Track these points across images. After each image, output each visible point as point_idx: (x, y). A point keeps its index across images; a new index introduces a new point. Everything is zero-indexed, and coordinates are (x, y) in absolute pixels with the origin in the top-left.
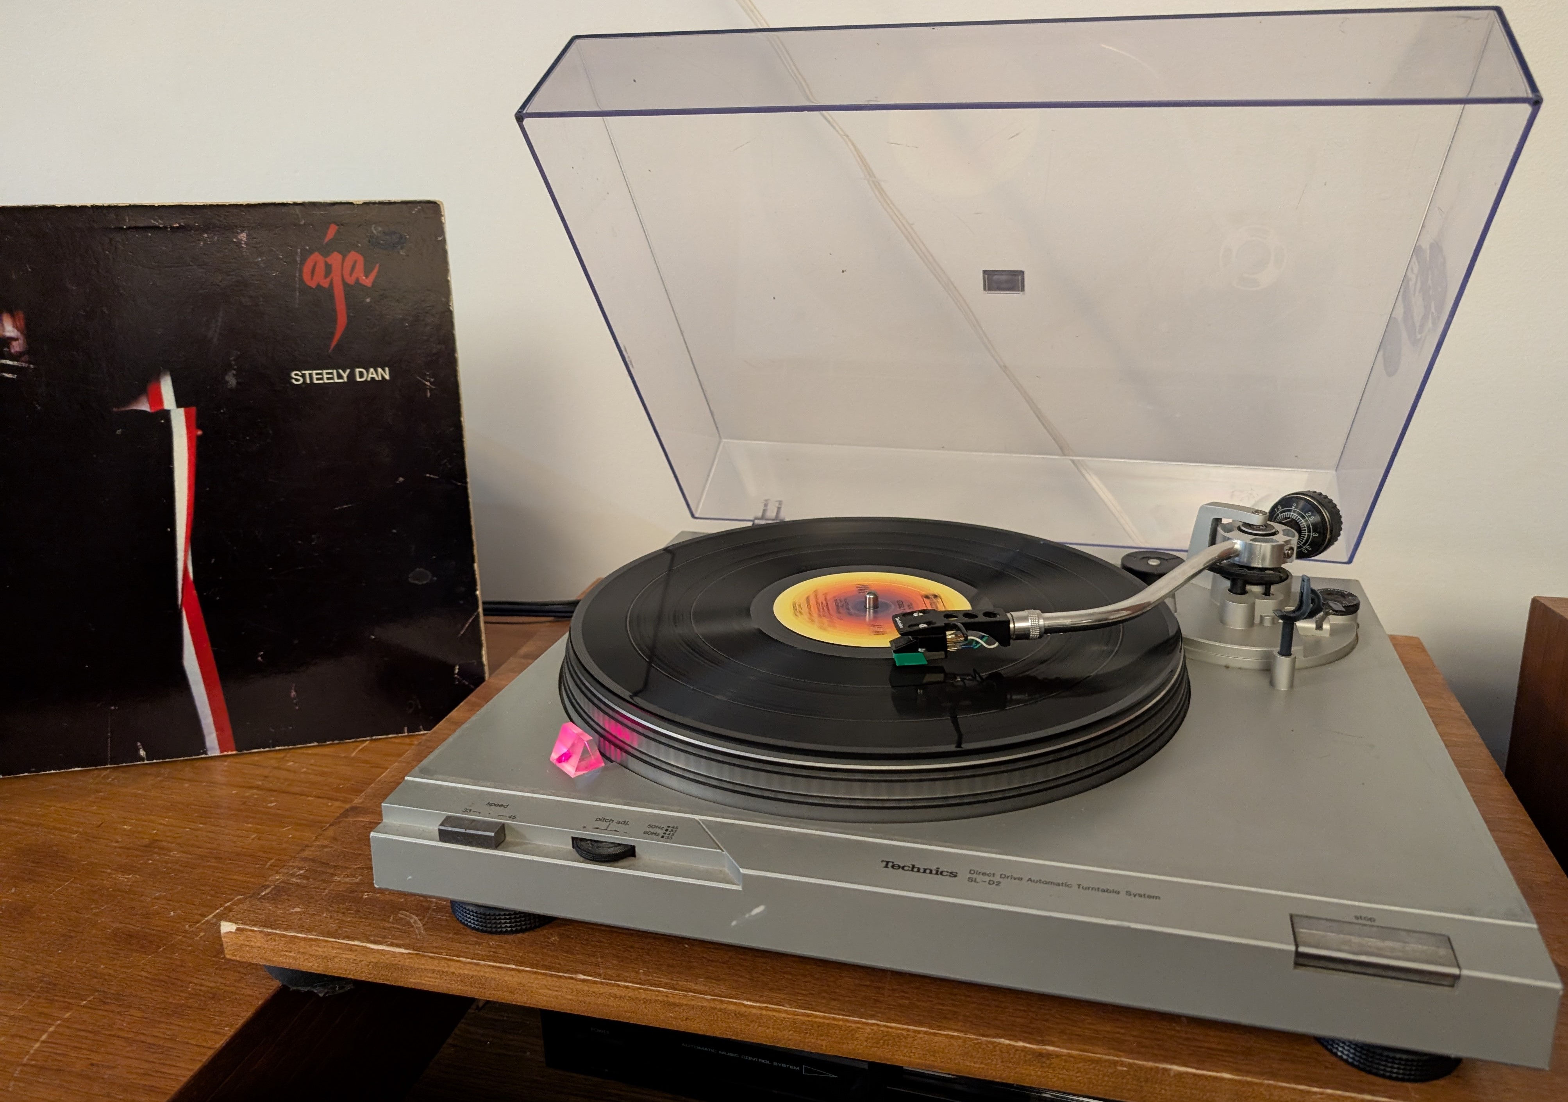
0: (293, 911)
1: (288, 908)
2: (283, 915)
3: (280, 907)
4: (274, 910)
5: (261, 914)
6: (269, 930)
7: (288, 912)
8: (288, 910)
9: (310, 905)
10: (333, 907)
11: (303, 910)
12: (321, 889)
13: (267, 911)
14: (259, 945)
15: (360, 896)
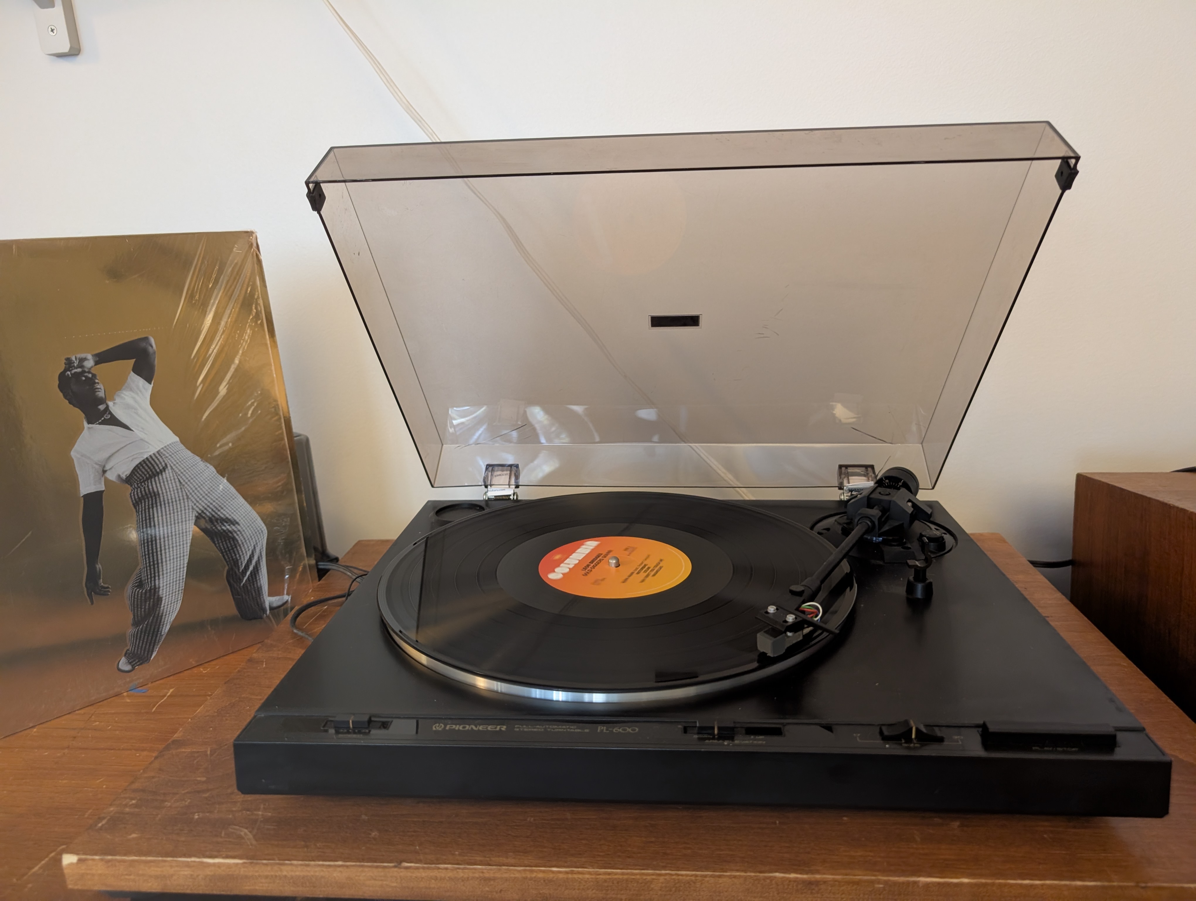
0: (130, 837)
1: (125, 836)
2: (121, 843)
3: (117, 836)
4: (112, 839)
5: (99, 844)
6: (110, 857)
7: (125, 839)
9: (146, 830)
10: (167, 830)
11: (140, 836)
12: (154, 815)
13: (105, 841)
14: (100, 872)
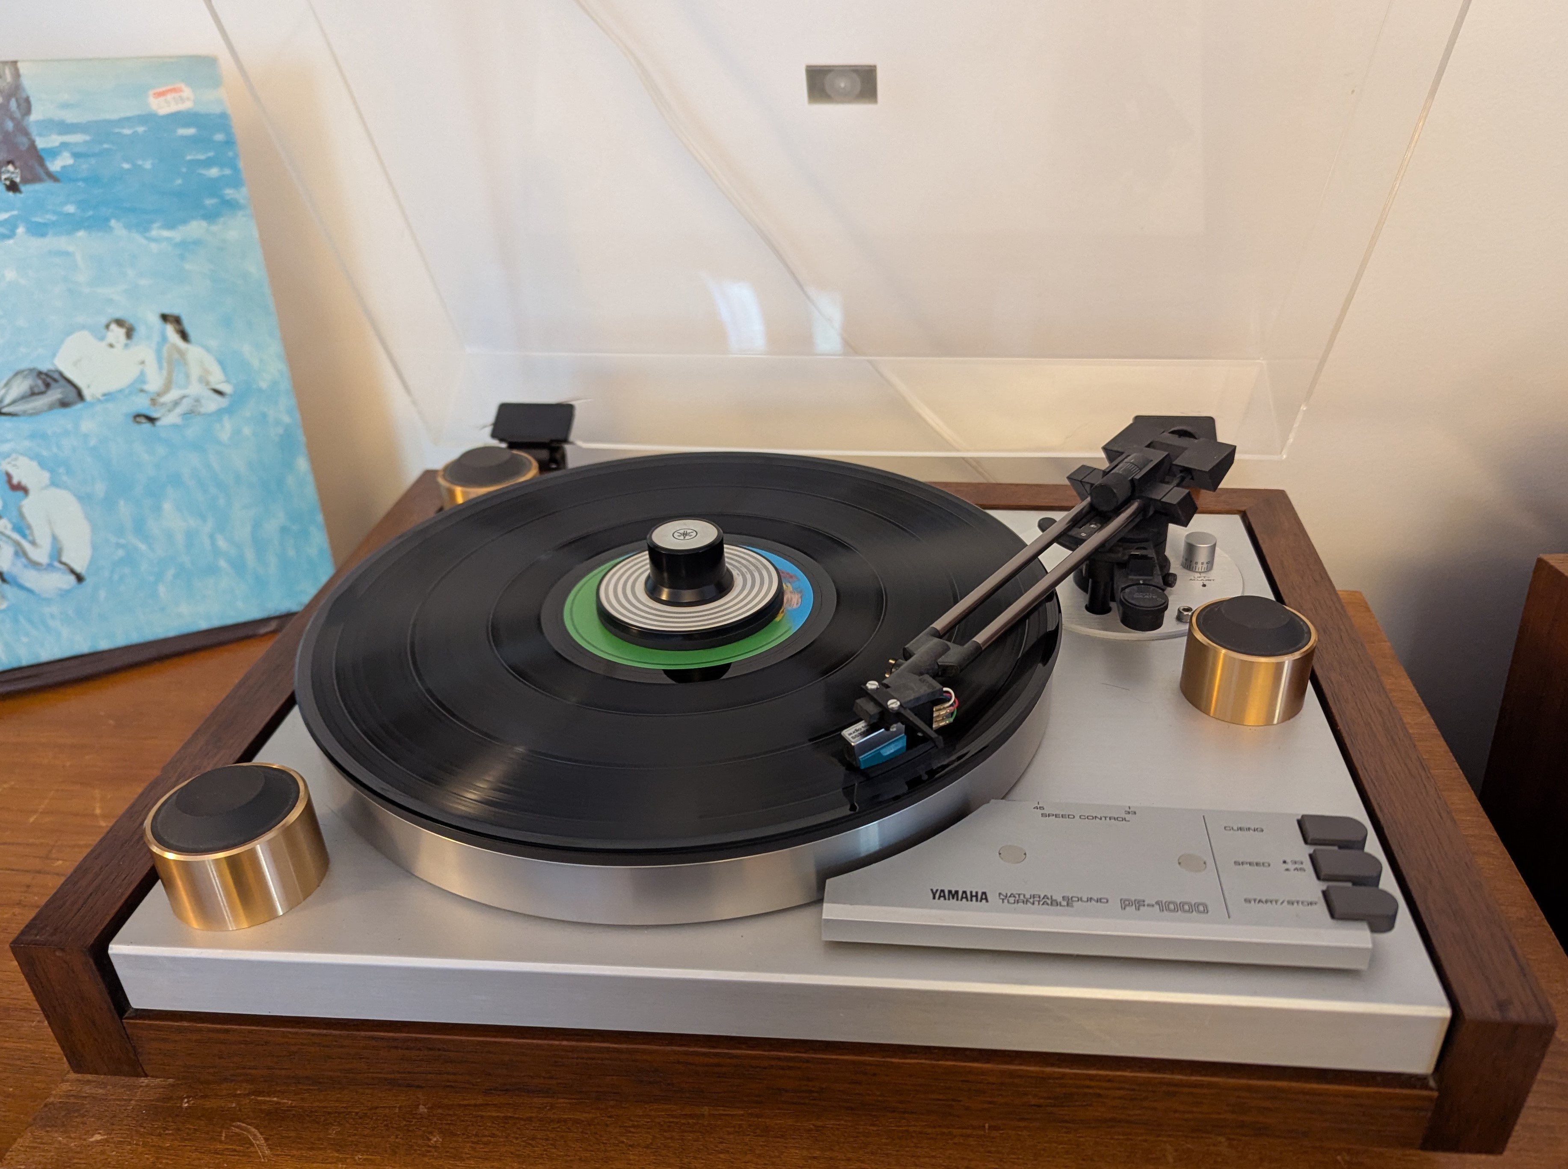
0: (91, 1140)
1: (85, 1137)
2: (78, 1149)
3: (73, 1135)
4: (65, 1141)
5: (50, 1151)
7: (85, 1143)
8: (85, 1140)
9: (114, 1127)
10: (145, 1128)
11: (106, 1137)
12: (125, 1100)
13: (57, 1146)
15: (178, 1105)
